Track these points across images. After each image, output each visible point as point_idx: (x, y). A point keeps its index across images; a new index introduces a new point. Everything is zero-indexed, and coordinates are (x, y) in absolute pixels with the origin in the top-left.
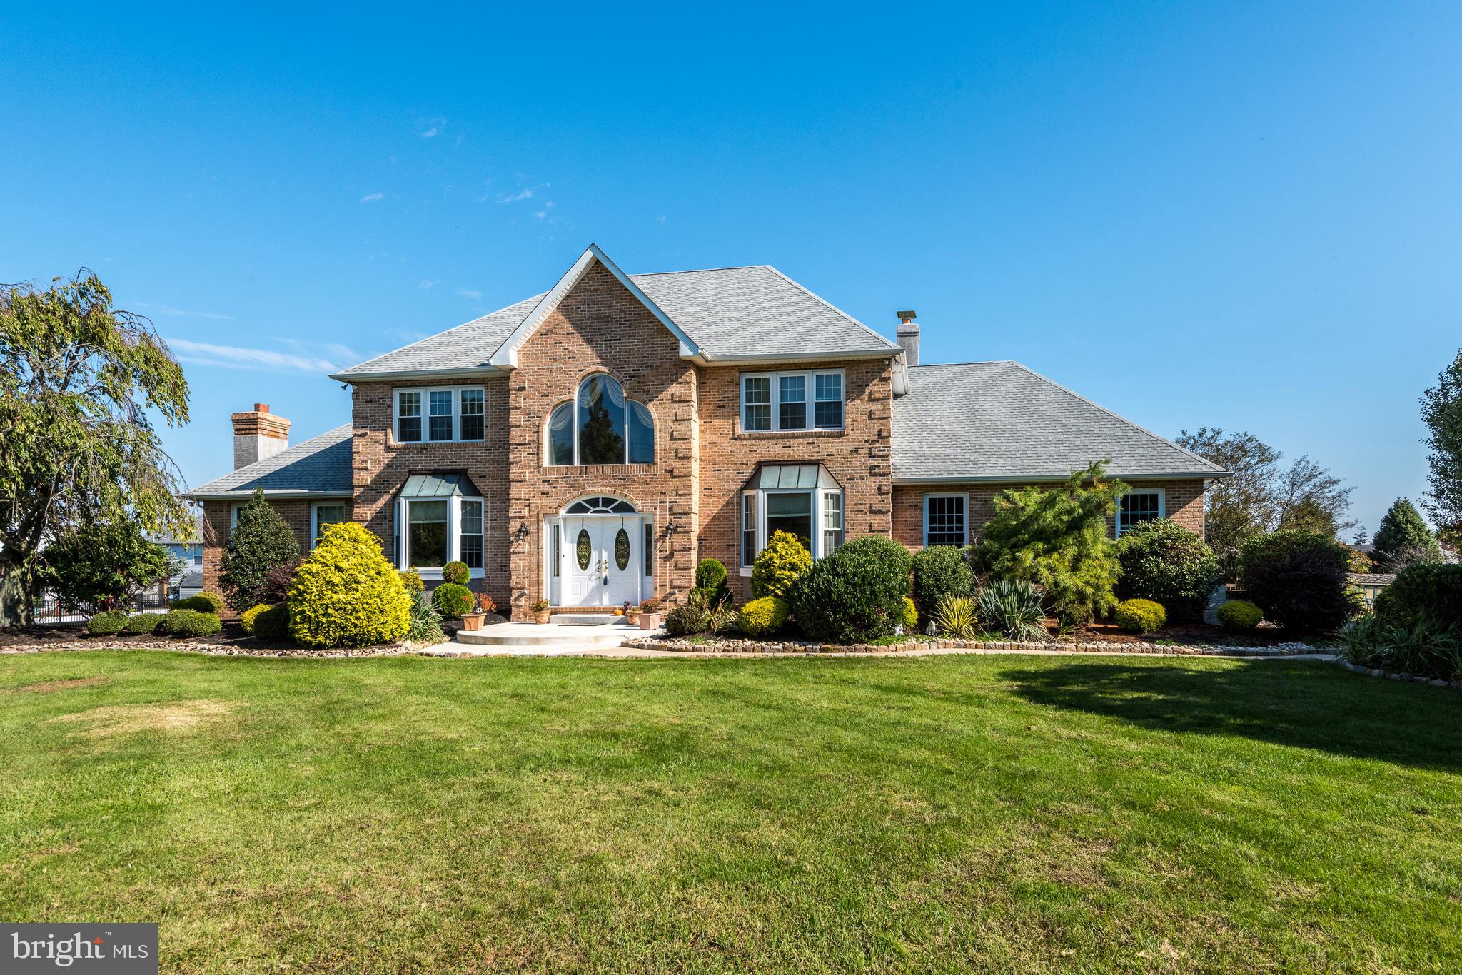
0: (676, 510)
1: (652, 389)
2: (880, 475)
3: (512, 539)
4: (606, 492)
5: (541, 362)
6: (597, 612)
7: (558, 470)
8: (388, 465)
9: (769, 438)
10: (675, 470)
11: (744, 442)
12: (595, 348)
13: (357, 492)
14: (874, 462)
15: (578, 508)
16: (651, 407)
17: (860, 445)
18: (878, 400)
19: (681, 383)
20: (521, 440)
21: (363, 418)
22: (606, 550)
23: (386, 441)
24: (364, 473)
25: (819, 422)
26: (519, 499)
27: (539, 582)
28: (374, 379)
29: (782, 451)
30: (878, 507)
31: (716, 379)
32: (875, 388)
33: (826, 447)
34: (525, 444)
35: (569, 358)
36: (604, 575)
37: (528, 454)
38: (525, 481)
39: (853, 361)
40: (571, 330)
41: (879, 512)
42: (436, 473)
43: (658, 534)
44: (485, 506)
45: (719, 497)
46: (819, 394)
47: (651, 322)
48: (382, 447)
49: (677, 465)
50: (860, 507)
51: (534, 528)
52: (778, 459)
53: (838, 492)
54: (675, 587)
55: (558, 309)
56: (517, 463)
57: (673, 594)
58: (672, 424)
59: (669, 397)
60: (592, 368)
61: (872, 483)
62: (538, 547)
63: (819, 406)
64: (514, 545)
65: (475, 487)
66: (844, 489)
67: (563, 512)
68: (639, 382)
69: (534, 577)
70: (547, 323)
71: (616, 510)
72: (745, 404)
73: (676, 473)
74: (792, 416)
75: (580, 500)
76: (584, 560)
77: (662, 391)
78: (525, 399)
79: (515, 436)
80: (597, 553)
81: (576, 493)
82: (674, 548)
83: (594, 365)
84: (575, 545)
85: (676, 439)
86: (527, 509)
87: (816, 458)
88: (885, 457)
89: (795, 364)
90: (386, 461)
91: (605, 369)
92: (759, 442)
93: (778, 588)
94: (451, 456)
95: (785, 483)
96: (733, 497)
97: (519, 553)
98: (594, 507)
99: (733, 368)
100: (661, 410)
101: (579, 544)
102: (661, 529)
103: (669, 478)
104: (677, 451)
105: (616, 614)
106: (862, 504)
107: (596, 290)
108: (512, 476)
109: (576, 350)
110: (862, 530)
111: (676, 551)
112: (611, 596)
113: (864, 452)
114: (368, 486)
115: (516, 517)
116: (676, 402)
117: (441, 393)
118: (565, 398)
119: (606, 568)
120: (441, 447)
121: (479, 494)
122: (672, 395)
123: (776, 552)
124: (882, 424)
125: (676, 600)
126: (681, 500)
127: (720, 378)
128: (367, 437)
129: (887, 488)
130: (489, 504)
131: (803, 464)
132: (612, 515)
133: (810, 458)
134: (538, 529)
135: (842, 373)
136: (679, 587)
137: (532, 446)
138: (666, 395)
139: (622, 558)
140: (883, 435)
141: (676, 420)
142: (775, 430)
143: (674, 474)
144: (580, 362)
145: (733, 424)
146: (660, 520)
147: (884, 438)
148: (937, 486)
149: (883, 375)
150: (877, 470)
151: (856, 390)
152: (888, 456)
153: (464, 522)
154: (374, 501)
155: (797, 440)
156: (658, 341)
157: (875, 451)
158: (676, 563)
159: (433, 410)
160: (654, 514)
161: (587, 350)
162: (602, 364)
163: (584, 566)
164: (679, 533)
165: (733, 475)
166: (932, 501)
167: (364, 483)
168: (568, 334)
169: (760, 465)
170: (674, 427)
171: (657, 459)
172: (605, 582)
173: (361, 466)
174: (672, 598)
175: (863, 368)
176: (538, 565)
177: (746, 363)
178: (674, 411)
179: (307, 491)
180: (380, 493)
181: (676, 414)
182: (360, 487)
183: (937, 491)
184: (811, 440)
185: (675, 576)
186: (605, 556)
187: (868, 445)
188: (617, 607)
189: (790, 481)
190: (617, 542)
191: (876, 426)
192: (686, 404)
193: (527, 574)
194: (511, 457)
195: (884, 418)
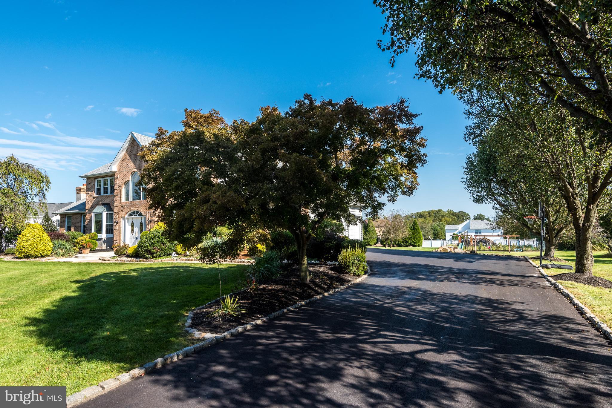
0: (152, 215)
3: (114, 225)
4: (136, 209)
5: (122, 169)
8: (93, 203)
12: (134, 164)
13: (87, 211)
15: (131, 215)
21: (88, 188)
22: (138, 228)
23: (93, 195)
24: (88, 205)
26: (117, 212)
27: (120, 238)
28: (90, 177)
34: (118, 195)
35: (128, 167)
36: (137, 236)
37: (119, 198)
38: (118, 206)
40: (129, 158)
42: (102, 205)
43: (147, 223)
48: (92, 197)
55: (126, 152)
56: (115, 201)
62: (120, 228)
64: (115, 227)
65: (109, 208)
67: (126, 216)
70: (123, 157)
71: (139, 215)
75: (131, 212)
76: (132, 231)
78: (118, 181)
79: (116, 192)
80: (136, 229)
81: (130, 210)
82: (151, 227)
83: (134, 169)
84: (130, 226)
86: (118, 215)
90: (93, 201)
94: (107, 199)
97: (116, 229)
98: (134, 214)
107: (134, 146)
108: (115, 205)
109: (130, 165)
115: (115, 218)
117: (105, 180)
118: (127, 180)
120: (105, 196)
121: (112, 211)
128: (90, 194)
132: (138, 217)
134: (120, 222)
139: (141, 230)
144: (131, 168)
153: (107, 219)
159: (104, 185)
160: (146, 216)
161: (132, 164)
162: (136, 169)
163: (132, 233)
164: (152, 222)
167: (88, 208)
168: (128, 160)
173: (88, 203)
176: (120, 233)
190: (140, 225)
193: (117, 236)
194: (115, 199)
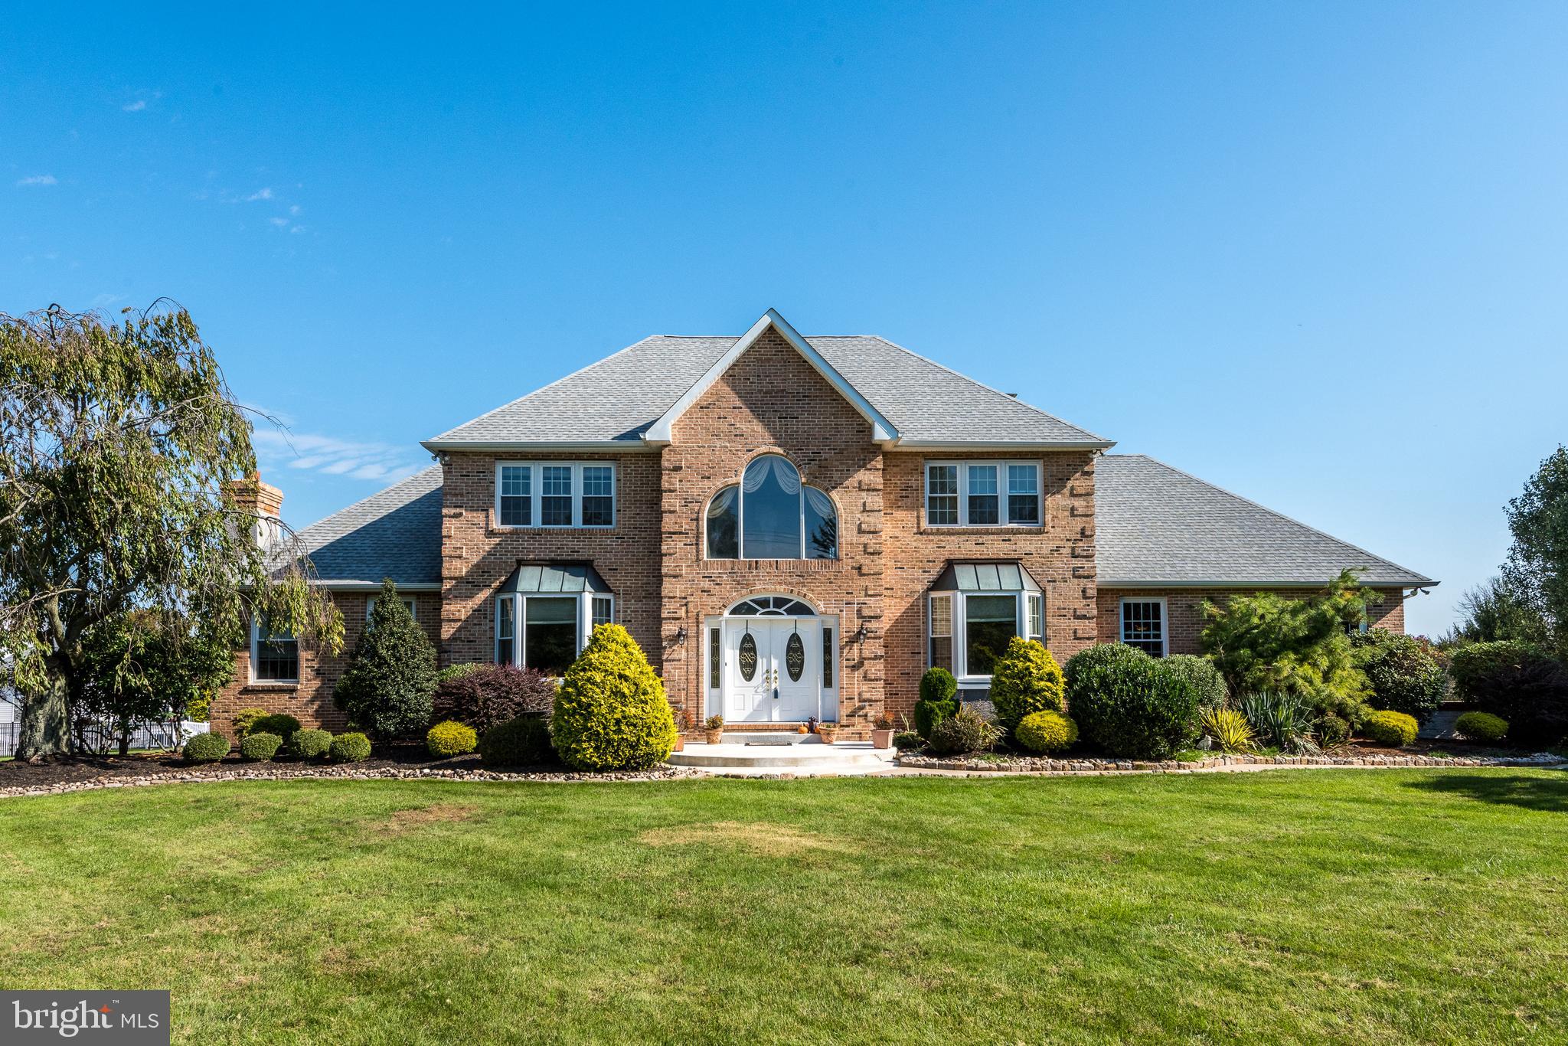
0: (866, 612)
1: (836, 475)
2: (1085, 577)
3: (664, 644)
4: (781, 591)
5: (701, 439)
6: (771, 730)
7: (723, 564)
8: (489, 553)
9: (959, 534)
10: (863, 567)
11: (931, 537)
12: (767, 424)
13: (447, 585)
14: (1077, 563)
15: (742, 609)
16: (835, 495)
17: (1061, 543)
18: (1081, 495)
19: (870, 470)
20: (676, 528)
21: (456, 495)
22: (775, 658)
23: (487, 524)
24: (457, 563)
25: (1013, 518)
26: (674, 597)
27: (698, 694)
28: (473, 449)
29: (974, 548)
30: (1084, 612)
31: (897, 466)
32: (1077, 482)
33: (1024, 545)
34: (681, 533)
35: (735, 436)
36: (773, 687)
37: (685, 545)
38: (681, 576)
39: (1053, 453)
40: (738, 404)
41: (1084, 617)
42: (555, 564)
43: (845, 640)
44: (615, 604)
45: (902, 598)
46: (1012, 486)
47: (835, 400)
48: (482, 531)
49: (865, 561)
50: (1063, 612)
51: (692, 632)
52: (971, 557)
53: (1038, 595)
54: (865, 701)
55: (722, 379)
56: (670, 555)
57: (861, 708)
58: (859, 516)
59: (856, 485)
60: (763, 449)
61: (1075, 585)
62: (698, 655)
63: (1013, 500)
64: (668, 651)
65: (603, 581)
66: (1044, 592)
67: (726, 614)
68: (820, 467)
69: (692, 689)
70: (710, 393)
71: (790, 611)
72: (929, 494)
73: (865, 570)
74: (983, 510)
75: (747, 599)
76: (748, 669)
77: (848, 478)
78: (680, 481)
79: (668, 523)
80: (765, 660)
81: (744, 591)
82: (864, 655)
83: (765, 444)
84: (738, 651)
85: (864, 532)
86: (684, 608)
87: (1013, 556)
88: (1089, 557)
89: (988, 453)
90: (487, 548)
91: (780, 451)
92: (948, 538)
93: (1039, 701)
94: (572, 544)
95: (986, 584)
96: (918, 599)
97: (673, 660)
98: (763, 608)
99: (917, 454)
100: (847, 499)
101: (742, 650)
102: (848, 634)
103: (856, 577)
104: (865, 546)
105: (802, 732)
106: (1064, 609)
107: (768, 360)
108: (664, 571)
109: (744, 427)
110: (1065, 637)
111: (865, 659)
112: (782, 711)
113: (1066, 551)
114: (462, 578)
115: (669, 619)
116: (864, 490)
117: (557, 469)
118: (731, 481)
119: (776, 678)
120: (560, 533)
121: (609, 590)
122: (860, 482)
123: (1030, 661)
124: (1085, 522)
125: (866, 716)
126: (871, 601)
127: (903, 465)
128: (462, 518)
129: (1092, 592)
130: (621, 602)
131: (999, 564)
132: (786, 617)
133: (1006, 557)
134: (698, 632)
135: (1039, 466)
136: (870, 701)
137: (690, 535)
138: (853, 481)
139: (795, 668)
140: (1086, 533)
141: (864, 511)
142: (963, 524)
143: (863, 571)
144: (749, 441)
145: (918, 517)
146: (848, 623)
147: (1087, 536)
148: (1134, 590)
149: (1086, 469)
150: (1081, 572)
151: (1056, 483)
152: (1092, 556)
153: (594, 623)
154: (471, 597)
155: (991, 537)
156: (843, 421)
157: (1078, 551)
158: (865, 674)
159: (546, 487)
160: (839, 617)
161: (758, 427)
162: (775, 445)
163: (749, 677)
164: (868, 638)
165: (918, 574)
166: (1127, 606)
167: (457, 575)
168: (734, 408)
169: (950, 564)
170: (862, 519)
171: (842, 554)
172: (776, 694)
173: (453, 554)
174: (861, 713)
175: (1063, 461)
176: (697, 675)
177: (934, 450)
178: (862, 501)
179: (371, 583)
180: (478, 587)
181: (864, 504)
182: (451, 578)
183: (1134, 595)
184: (1007, 537)
185: (865, 688)
186: (774, 664)
187: (1070, 544)
188: (802, 723)
189: (990, 581)
190: (789, 649)
191: (1078, 524)
192: (875, 493)
193: (684, 686)
194: (664, 548)
195: (1087, 516)
